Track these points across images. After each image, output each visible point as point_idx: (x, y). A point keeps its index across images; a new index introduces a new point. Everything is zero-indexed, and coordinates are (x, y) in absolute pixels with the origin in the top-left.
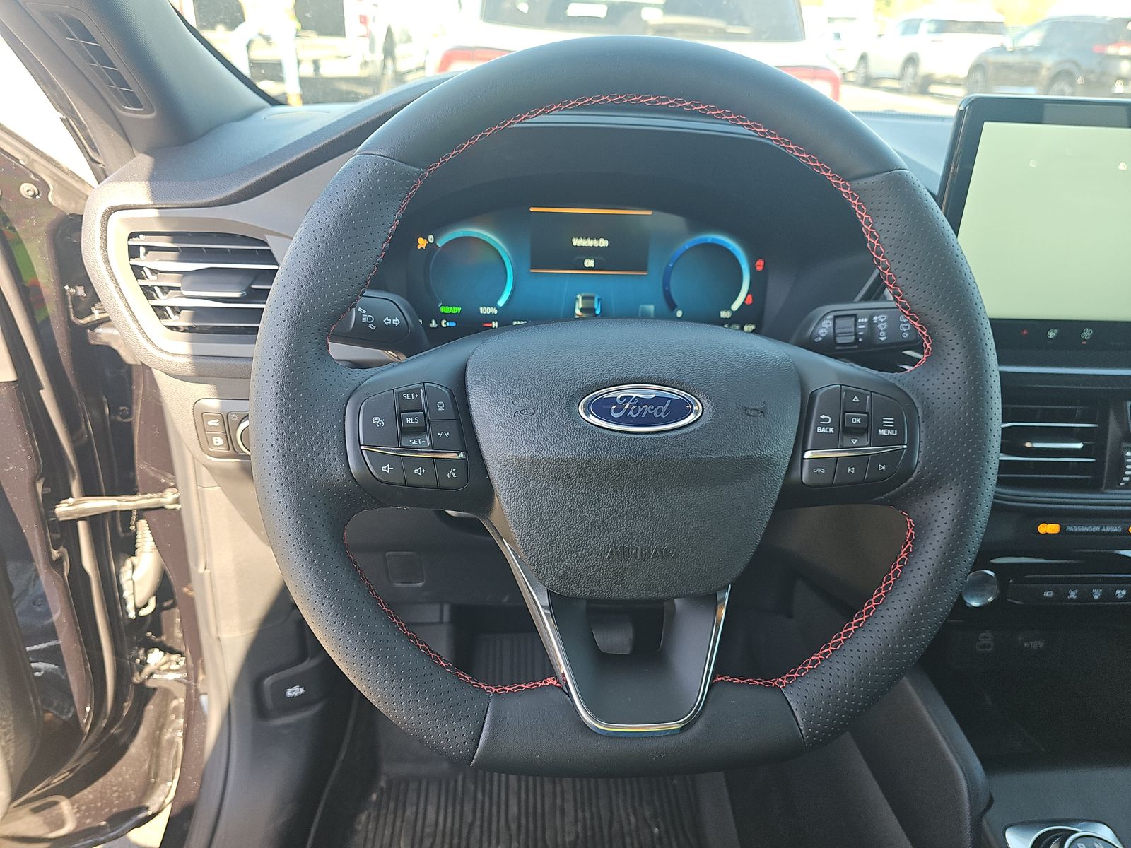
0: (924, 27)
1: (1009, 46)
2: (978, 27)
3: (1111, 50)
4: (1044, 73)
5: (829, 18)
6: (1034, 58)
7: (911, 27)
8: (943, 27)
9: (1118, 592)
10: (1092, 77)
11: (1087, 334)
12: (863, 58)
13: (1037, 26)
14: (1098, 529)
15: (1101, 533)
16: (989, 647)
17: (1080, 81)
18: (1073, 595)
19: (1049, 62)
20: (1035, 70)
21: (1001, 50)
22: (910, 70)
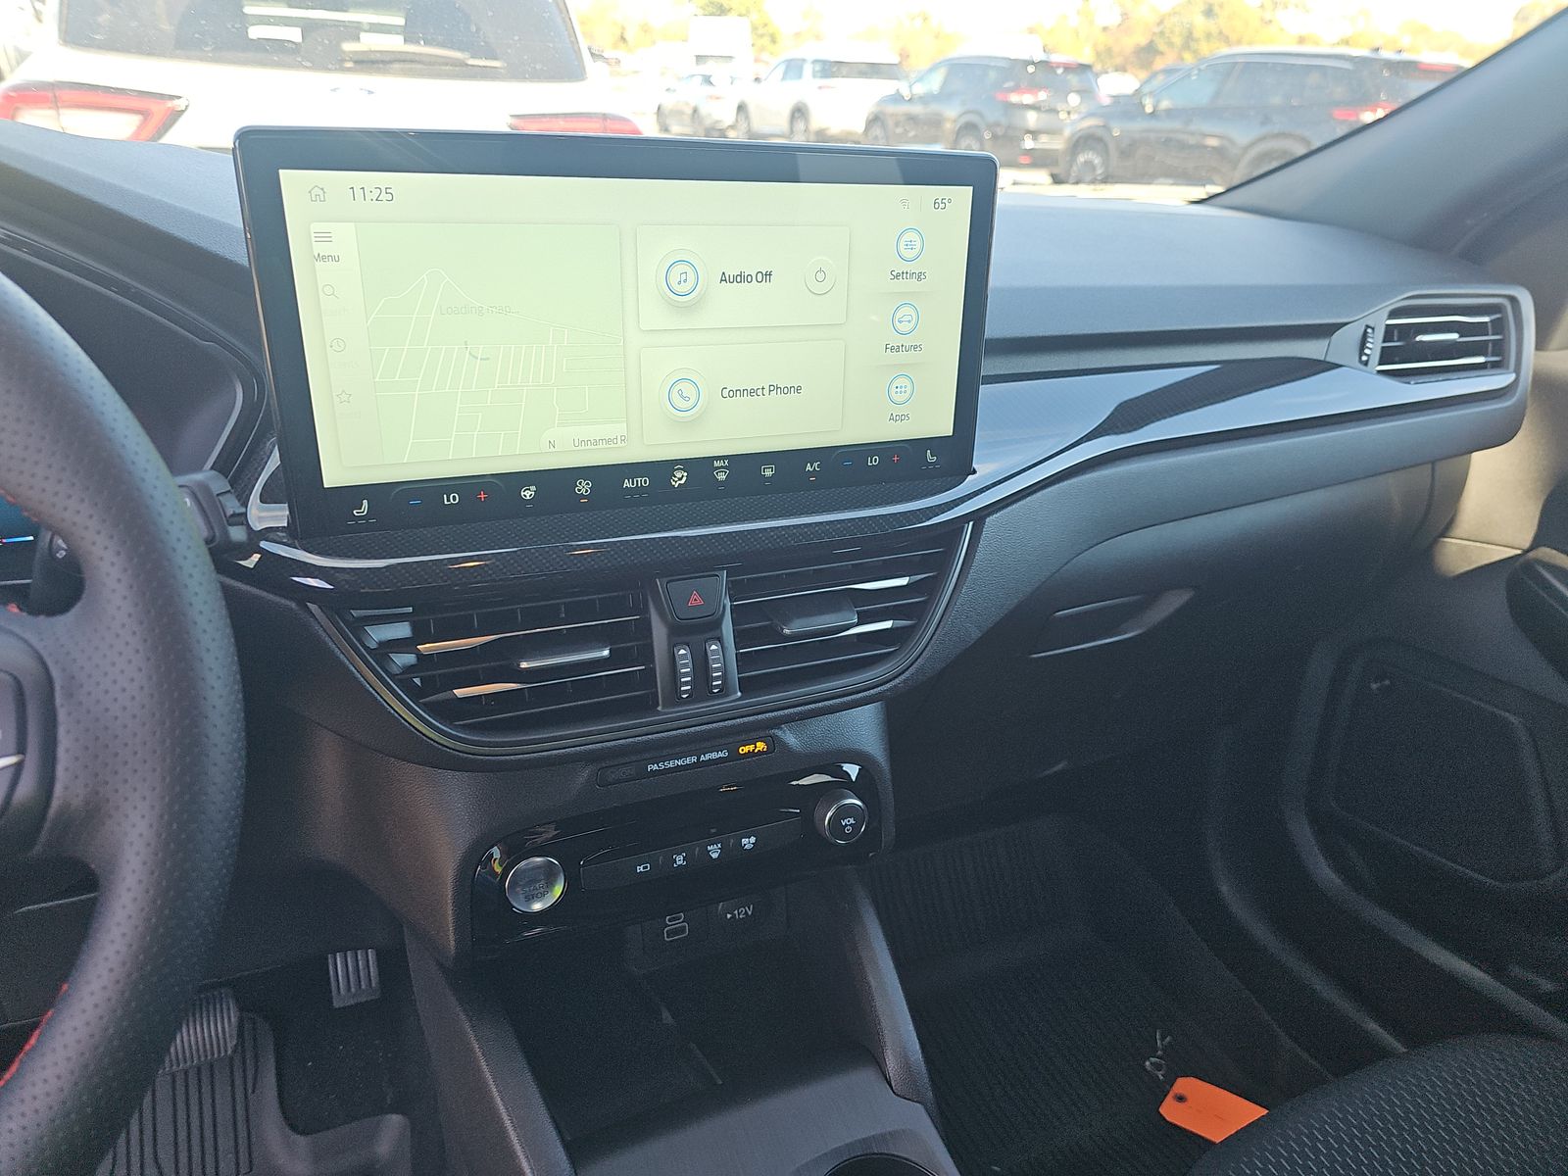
0: (808, 69)
1: (906, 94)
2: (873, 70)
3: (1014, 98)
4: (948, 126)
5: (697, 56)
6: (934, 107)
7: (793, 68)
8: (831, 69)
9: (744, 841)
10: (1000, 132)
11: (583, 487)
12: (741, 108)
13: (934, 68)
14: (694, 759)
15: (698, 764)
16: (682, 930)
17: (987, 136)
18: (680, 860)
19: (951, 112)
20: (936, 122)
21: (897, 98)
22: (800, 126)
